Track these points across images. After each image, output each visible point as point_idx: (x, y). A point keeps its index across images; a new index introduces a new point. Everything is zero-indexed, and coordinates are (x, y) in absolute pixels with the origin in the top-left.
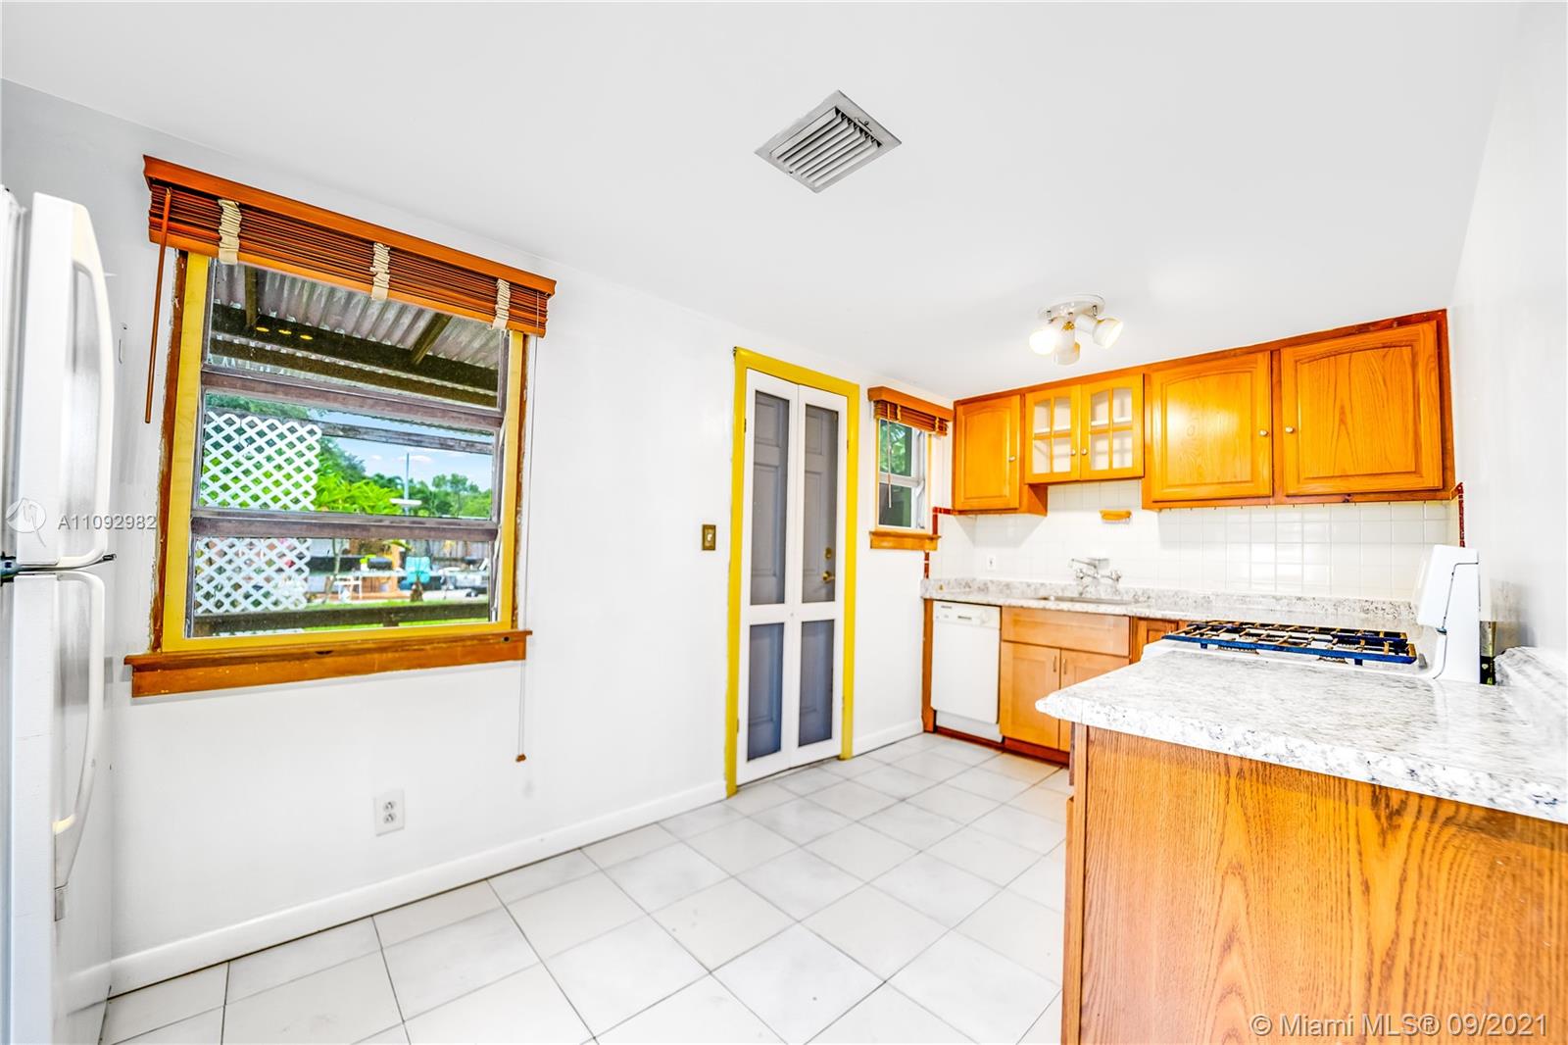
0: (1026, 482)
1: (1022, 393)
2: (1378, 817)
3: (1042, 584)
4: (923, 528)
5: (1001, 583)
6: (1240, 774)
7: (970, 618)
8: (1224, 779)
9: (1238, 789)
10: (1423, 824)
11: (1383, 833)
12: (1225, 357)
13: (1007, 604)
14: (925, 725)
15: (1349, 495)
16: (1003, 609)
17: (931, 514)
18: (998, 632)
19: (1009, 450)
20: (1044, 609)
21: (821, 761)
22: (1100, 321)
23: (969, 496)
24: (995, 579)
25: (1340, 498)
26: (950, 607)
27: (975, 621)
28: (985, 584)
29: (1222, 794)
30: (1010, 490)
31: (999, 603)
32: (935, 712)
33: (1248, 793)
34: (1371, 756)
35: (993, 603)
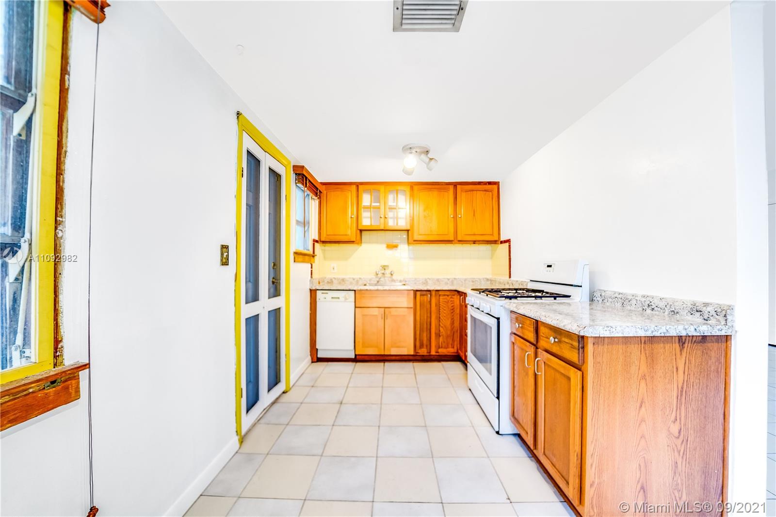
0: (359, 228)
1: (358, 185)
2: (680, 346)
3: (360, 278)
4: (309, 250)
5: (339, 278)
6: (645, 343)
7: (339, 298)
8: (640, 345)
9: (644, 348)
10: (690, 344)
11: (681, 351)
12: (439, 185)
13: (359, 289)
14: (312, 359)
15: (475, 241)
16: (356, 292)
17: (312, 243)
18: (354, 303)
19: (351, 211)
20: (377, 290)
21: (277, 399)
22: (431, 159)
23: (328, 234)
24: (336, 277)
25: (472, 242)
26: (327, 293)
27: (342, 299)
28: (331, 280)
29: (639, 352)
30: (351, 233)
31: (355, 289)
32: (317, 349)
33: (647, 349)
34: (686, 327)
35: (352, 289)
